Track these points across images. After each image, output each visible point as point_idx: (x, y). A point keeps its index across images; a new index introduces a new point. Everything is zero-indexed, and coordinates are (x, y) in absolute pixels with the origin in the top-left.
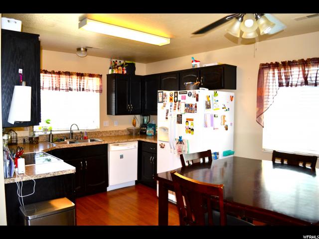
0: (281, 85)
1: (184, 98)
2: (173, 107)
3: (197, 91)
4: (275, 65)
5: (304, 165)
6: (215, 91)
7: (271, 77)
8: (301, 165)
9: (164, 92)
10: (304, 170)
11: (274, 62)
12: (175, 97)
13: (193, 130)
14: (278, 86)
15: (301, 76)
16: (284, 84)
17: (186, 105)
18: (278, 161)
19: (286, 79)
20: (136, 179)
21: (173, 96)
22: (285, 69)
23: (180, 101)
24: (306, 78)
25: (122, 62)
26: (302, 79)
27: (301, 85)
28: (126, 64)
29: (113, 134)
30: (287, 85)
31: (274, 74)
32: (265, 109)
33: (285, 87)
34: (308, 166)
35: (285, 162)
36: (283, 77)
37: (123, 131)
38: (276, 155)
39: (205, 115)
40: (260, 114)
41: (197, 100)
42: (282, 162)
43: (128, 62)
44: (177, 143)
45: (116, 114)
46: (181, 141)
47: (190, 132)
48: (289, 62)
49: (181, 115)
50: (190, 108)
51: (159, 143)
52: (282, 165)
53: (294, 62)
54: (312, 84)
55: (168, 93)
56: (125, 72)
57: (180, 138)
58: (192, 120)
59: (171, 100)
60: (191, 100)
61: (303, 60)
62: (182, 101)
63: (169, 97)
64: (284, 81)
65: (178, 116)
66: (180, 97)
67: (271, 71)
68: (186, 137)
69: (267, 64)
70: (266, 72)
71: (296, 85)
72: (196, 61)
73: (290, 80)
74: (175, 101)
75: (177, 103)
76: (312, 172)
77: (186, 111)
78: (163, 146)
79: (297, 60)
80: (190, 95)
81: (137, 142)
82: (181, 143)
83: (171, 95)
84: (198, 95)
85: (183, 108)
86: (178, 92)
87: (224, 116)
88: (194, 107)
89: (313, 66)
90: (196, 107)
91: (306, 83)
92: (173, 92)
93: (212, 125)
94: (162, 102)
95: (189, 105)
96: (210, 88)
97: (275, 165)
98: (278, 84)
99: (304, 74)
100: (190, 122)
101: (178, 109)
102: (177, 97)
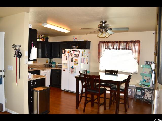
0: (106, 49)
1: (74, 52)
2: (69, 56)
3: (79, 50)
4: (104, 42)
5: (114, 73)
6: (85, 50)
7: (103, 46)
8: (113, 73)
9: (65, 49)
10: (114, 75)
11: (104, 41)
12: (70, 51)
13: (77, 63)
14: (105, 49)
15: (112, 46)
16: (107, 48)
17: (74, 55)
18: (107, 73)
19: (108, 47)
20: (50, 85)
21: (69, 51)
22: (107, 44)
23: (72, 53)
24: (114, 47)
25: (43, 36)
26: (112, 47)
27: (112, 49)
28: (45, 37)
29: (38, 66)
30: (108, 49)
31: (104, 45)
32: (100, 57)
33: (107, 50)
34: (116, 74)
35: (109, 73)
36: (107, 46)
37: (42, 65)
38: (106, 71)
39: (82, 58)
40: (99, 58)
41: (79, 53)
42: (108, 73)
43: (46, 36)
44: (71, 69)
45: (41, 58)
46: (72, 68)
47: (76, 64)
48: (109, 41)
49: (73, 58)
50: (76, 56)
51: (62, 69)
52: (108, 74)
53: (110, 41)
54: (115, 49)
55: (67, 50)
56: (45, 40)
57: (72, 66)
58: (77, 60)
59: (68, 52)
60: (77, 53)
61: (113, 41)
62: (73, 53)
63: (67, 52)
64: (107, 47)
65: (71, 58)
66: (72, 52)
67: (103, 44)
68: (74, 66)
69: (101, 42)
70: (101, 44)
71: (111, 49)
72: (75, 38)
73: (109, 47)
74: (70, 53)
75: (71, 54)
76: (117, 75)
77: (75, 57)
78: (64, 70)
79: (111, 41)
80: (76, 51)
81: (50, 69)
82: (72, 69)
83: (68, 51)
84: (79, 51)
85: (73, 56)
86: (71, 50)
87: (87, 59)
88: (78, 55)
89: (116, 43)
90: (79, 55)
91: (114, 49)
92: (69, 50)
93: (84, 62)
94: (64, 53)
95: (76, 55)
96: (83, 49)
97: (106, 74)
98: (105, 48)
99: (113, 46)
100: (76, 61)
101: (71, 56)
102: (71, 52)
